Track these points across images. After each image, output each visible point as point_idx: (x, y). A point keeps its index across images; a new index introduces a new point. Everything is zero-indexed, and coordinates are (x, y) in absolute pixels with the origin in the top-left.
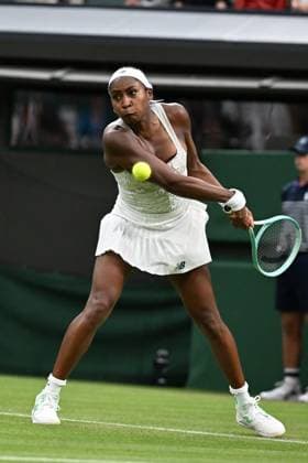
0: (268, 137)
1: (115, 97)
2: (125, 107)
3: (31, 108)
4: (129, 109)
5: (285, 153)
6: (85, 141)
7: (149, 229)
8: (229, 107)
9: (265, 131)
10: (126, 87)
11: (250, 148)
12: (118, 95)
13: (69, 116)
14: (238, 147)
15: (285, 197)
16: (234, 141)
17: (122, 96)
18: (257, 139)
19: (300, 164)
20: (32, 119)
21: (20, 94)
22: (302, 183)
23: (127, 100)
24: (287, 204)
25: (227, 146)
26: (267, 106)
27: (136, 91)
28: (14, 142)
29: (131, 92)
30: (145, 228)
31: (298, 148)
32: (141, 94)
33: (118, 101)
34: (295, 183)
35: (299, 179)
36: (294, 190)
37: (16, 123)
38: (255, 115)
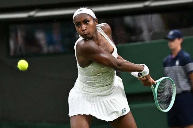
0: (151, 33)
1: (77, 25)
2: (83, 31)
3: (19, 34)
4: (85, 31)
5: (162, 41)
6: (51, 49)
7: (101, 96)
8: (128, 20)
9: (150, 30)
10: (83, 19)
11: (142, 40)
12: (79, 24)
13: (41, 36)
14: (136, 41)
15: (165, 65)
16: (133, 38)
17: (81, 25)
18: (146, 35)
19: (171, 46)
20: (20, 40)
21: (12, 27)
22: (174, 56)
23: (84, 26)
24: (167, 69)
25: (130, 41)
26: (149, 16)
27: (88, 21)
28: (12, 53)
29: (86, 22)
30: (99, 96)
31: (169, 37)
32: (91, 23)
33: (79, 27)
34: (170, 56)
35: (171, 54)
36: (170, 60)
37: (12, 44)
38: (143, 22)
